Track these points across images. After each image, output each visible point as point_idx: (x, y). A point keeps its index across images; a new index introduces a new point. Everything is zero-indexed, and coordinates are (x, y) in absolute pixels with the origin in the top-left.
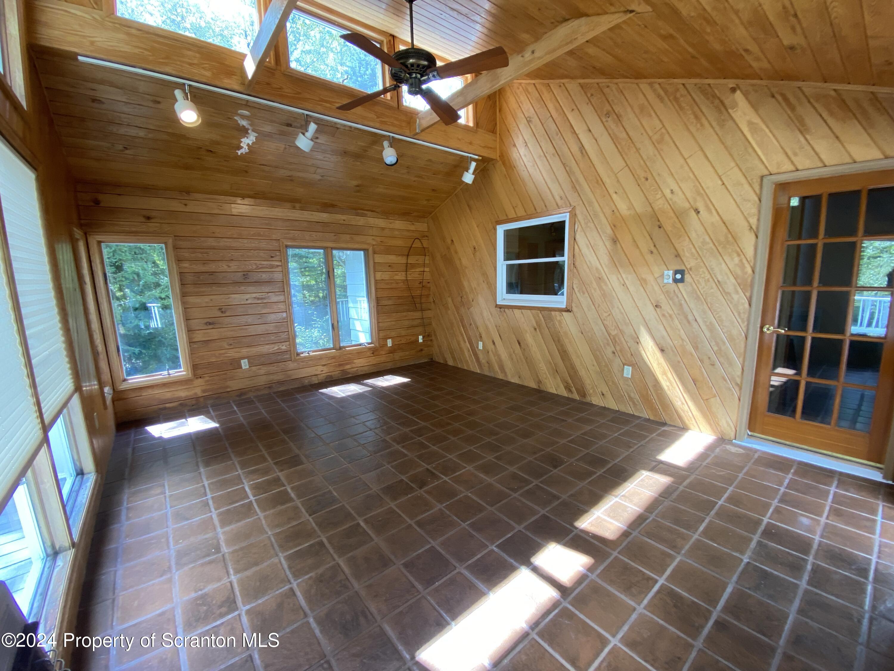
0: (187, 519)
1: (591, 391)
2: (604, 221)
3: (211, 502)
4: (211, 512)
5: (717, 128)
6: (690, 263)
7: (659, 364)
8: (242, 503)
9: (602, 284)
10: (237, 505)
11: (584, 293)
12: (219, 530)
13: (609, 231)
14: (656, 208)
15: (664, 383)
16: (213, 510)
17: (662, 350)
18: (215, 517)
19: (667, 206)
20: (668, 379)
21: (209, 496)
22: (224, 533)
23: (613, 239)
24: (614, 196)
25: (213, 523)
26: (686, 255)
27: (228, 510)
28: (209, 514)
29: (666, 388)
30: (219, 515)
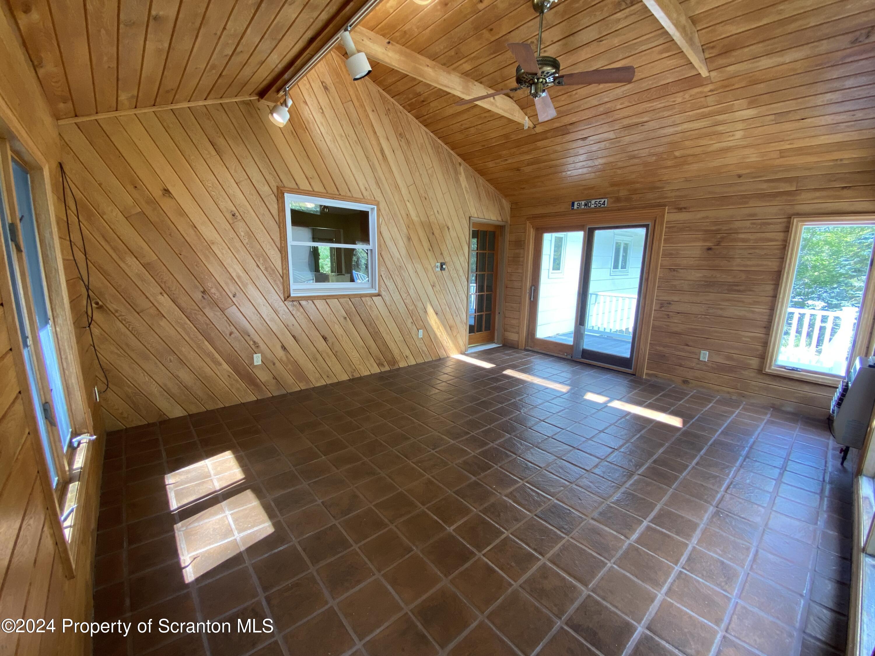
0: (723, 563)
1: (399, 358)
2: (402, 221)
3: (683, 559)
4: (694, 547)
5: (455, 183)
6: (447, 259)
7: (436, 323)
8: (658, 528)
9: (402, 271)
10: (664, 531)
11: (390, 279)
12: (702, 526)
13: (405, 230)
14: (431, 221)
15: (438, 334)
16: (690, 548)
17: (437, 314)
18: (694, 540)
19: (436, 221)
20: (441, 331)
21: (677, 568)
22: (701, 519)
23: (408, 237)
24: (407, 203)
25: (703, 534)
26: (445, 254)
27: (677, 534)
28: (697, 547)
29: (439, 337)
30: (689, 536)
